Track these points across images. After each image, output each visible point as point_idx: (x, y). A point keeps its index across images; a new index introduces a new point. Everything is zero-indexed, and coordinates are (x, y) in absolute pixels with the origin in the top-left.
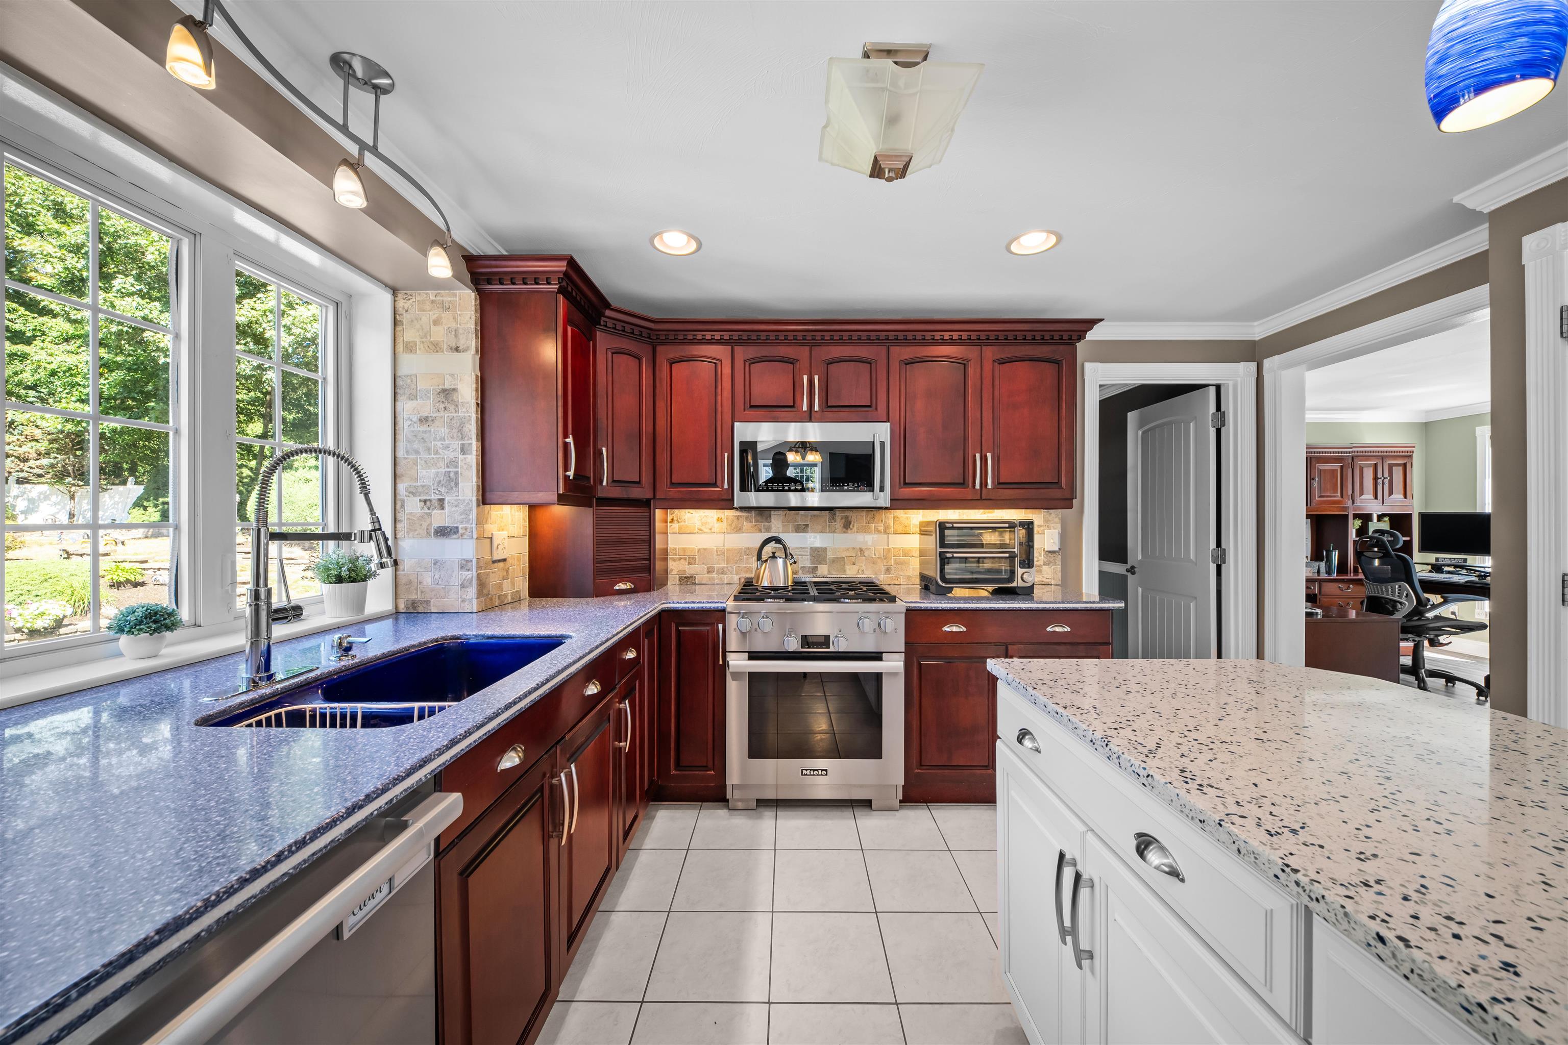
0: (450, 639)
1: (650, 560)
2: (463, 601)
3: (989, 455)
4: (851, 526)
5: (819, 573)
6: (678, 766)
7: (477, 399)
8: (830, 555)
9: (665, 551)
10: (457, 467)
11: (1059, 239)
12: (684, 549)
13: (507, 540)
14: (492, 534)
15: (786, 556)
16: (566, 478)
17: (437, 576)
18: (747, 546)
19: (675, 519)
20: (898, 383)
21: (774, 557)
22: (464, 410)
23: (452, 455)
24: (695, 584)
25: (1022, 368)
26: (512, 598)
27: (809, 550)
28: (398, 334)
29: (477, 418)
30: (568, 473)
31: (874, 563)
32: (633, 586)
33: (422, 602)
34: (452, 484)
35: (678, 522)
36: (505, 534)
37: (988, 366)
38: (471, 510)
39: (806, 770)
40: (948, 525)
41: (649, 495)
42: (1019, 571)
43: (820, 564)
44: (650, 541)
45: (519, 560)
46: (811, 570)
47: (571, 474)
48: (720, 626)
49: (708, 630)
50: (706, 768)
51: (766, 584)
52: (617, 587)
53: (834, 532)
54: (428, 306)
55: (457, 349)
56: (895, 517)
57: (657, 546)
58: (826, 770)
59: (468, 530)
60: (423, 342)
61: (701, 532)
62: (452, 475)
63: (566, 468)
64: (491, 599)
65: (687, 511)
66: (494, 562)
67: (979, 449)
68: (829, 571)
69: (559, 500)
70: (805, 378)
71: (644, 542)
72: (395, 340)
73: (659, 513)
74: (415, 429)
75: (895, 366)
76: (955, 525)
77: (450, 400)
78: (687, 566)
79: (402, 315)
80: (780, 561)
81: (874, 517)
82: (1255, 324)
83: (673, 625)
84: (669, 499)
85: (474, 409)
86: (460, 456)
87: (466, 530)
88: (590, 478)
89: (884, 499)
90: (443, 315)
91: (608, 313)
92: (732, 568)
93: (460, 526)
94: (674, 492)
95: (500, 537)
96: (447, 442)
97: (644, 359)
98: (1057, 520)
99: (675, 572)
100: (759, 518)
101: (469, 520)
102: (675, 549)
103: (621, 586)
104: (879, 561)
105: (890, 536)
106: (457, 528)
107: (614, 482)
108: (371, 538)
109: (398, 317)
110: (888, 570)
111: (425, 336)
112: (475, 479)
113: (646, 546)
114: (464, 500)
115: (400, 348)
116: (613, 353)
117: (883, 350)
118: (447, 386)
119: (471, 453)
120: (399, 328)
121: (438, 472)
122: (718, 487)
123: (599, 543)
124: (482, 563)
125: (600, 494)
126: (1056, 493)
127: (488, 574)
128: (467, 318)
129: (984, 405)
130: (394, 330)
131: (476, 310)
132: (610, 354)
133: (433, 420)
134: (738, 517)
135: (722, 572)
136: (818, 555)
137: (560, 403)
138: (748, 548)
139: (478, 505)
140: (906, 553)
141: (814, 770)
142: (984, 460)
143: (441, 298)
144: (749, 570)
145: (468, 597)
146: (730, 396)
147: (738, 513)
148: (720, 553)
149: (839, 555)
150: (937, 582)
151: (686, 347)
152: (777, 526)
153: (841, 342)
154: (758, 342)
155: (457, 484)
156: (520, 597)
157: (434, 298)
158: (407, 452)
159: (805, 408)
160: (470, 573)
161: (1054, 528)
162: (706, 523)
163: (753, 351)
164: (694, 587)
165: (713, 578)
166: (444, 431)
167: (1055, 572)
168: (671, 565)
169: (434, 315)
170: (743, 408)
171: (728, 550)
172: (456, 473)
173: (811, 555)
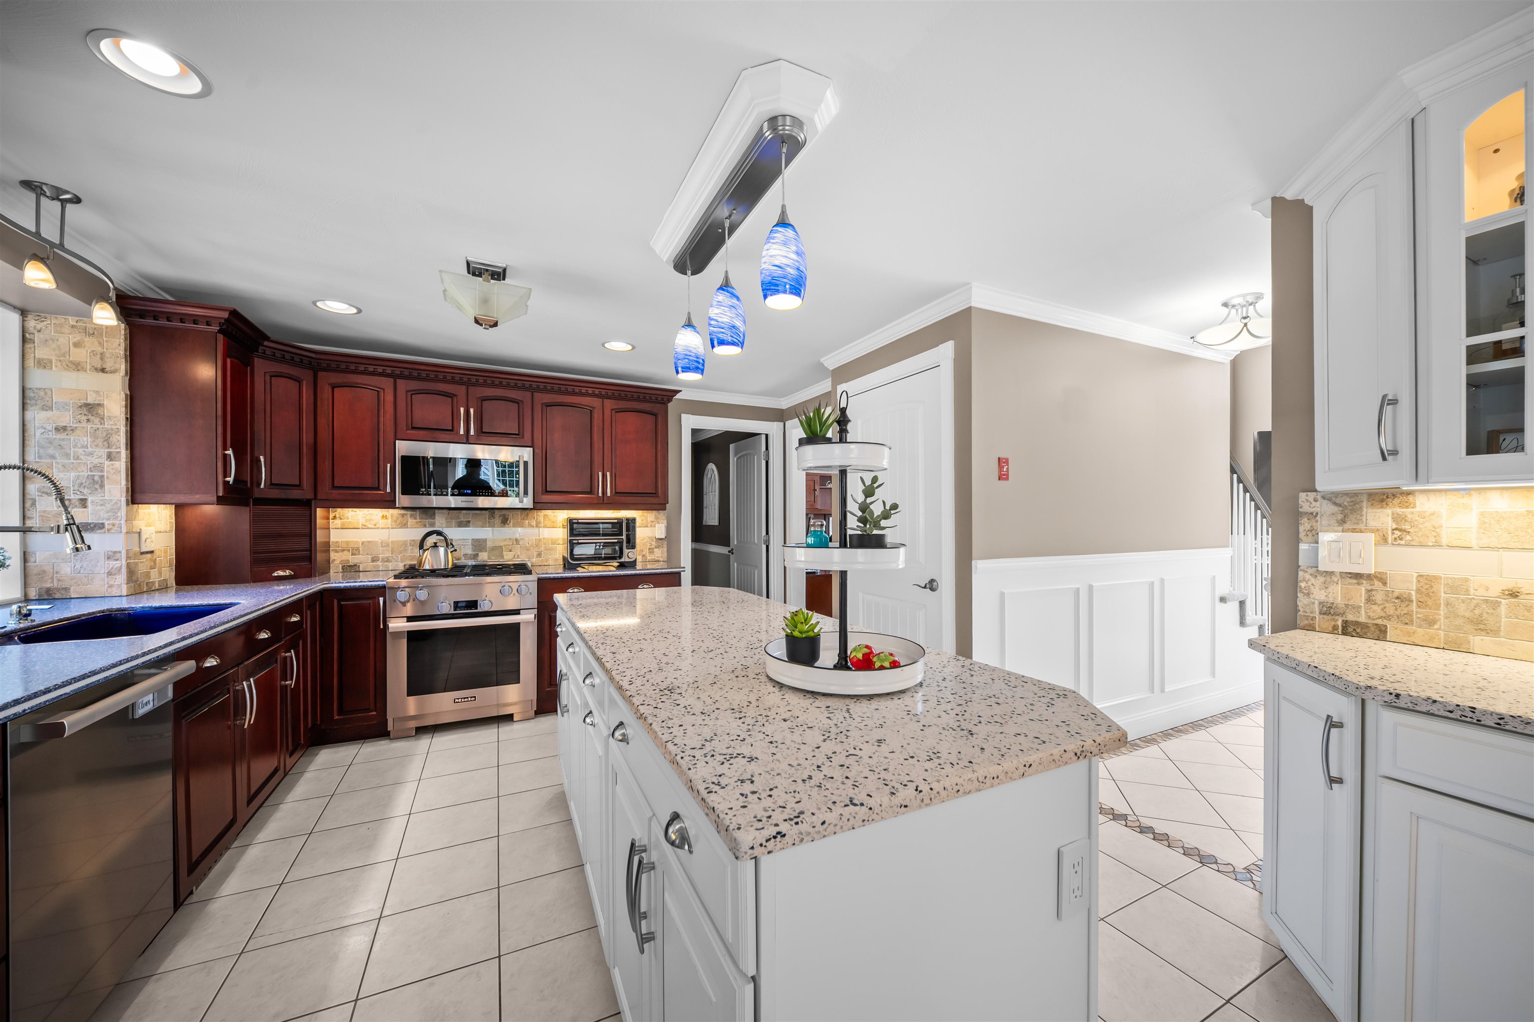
0: (116, 611)
1: (310, 551)
2: (111, 586)
3: (608, 474)
4: (508, 522)
5: (480, 558)
6: (341, 711)
7: (126, 414)
8: (489, 544)
9: (327, 544)
10: (102, 471)
11: (634, 348)
12: (347, 542)
13: (153, 536)
14: (140, 529)
15: (447, 546)
16: (226, 483)
17: (78, 566)
18: (412, 539)
19: (337, 516)
20: (540, 419)
21: (435, 546)
22: (112, 423)
23: (96, 461)
24: (359, 571)
25: (631, 418)
26: (159, 585)
27: (470, 541)
28: (27, 350)
29: (127, 431)
30: (227, 479)
31: (528, 550)
32: (293, 573)
33: (58, 590)
34: (97, 486)
35: (341, 519)
36: (152, 529)
37: (607, 413)
38: (119, 509)
39: (458, 699)
40: (574, 521)
41: (309, 495)
42: (626, 551)
43: (481, 551)
44: (311, 535)
45: (166, 552)
46: (472, 557)
47: (231, 479)
48: (381, 599)
49: (370, 603)
50: (369, 710)
51: (427, 567)
52: (275, 574)
53: (493, 526)
54: (67, 329)
55: (103, 370)
56: (544, 515)
57: (318, 540)
58: (475, 697)
59: (117, 526)
60: (60, 361)
61: (365, 527)
62: (96, 478)
63: (226, 474)
64: (140, 585)
65: (350, 509)
66: (142, 553)
67: (602, 469)
68: (488, 556)
69: (217, 501)
70: (462, 410)
71: (304, 535)
72: (23, 356)
73: (320, 512)
74: (51, 436)
75: (538, 408)
76: (579, 521)
77: (94, 413)
78: (350, 557)
79: (33, 334)
80: (442, 550)
81: (527, 515)
82: (782, 399)
83: (335, 601)
84: (331, 500)
85: (124, 423)
86: (106, 462)
87: (114, 525)
88: (247, 482)
89: (528, 502)
90: (86, 339)
91: (266, 343)
92: (397, 557)
93: (106, 523)
94: (335, 493)
95: (148, 532)
96: (90, 449)
97: (304, 382)
98: (664, 517)
99: (337, 562)
100: (424, 516)
101: (117, 517)
102: (337, 542)
103: (281, 573)
104: (532, 548)
105: (541, 529)
106: (103, 524)
107: (271, 484)
108: (66, 530)
109: (27, 335)
110: (539, 555)
111: (64, 355)
112: (124, 482)
113: (307, 539)
114: (111, 500)
115: (30, 363)
116: (271, 376)
117: (528, 394)
118: (90, 400)
119: (120, 460)
120: (27, 346)
121: (80, 476)
122: (381, 491)
123: (256, 537)
124: (131, 554)
125: (257, 494)
126: (655, 500)
127: (137, 564)
128: (116, 344)
129: (605, 439)
130: (23, 346)
131: (126, 339)
132: (268, 378)
133: (72, 430)
134: (403, 515)
135: (388, 560)
136: (479, 545)
137: (220, 422)
138: (413, 540)
139: (127, 504)
140: (554, 542)
141: (464, 698)
142: (604, 476)
143: (84, 325)
144: (412, 558)
145: (116, 583)
146: (392, 418)
147: (403, 512)
148: (385, 545)
149: (497, 544)
150: (568, 561)
151: (348, 375)
152: (440, 522)
153: (493, 385)
154: (418, 378)
155: (102, 486)
156: (167, 585)
157: (75, 324)
158: (39, 457)
159: (462, 432)
160: (118, 562)
161: (662, 523)
162: (370, 520)
163: (414, 385)
164: (357, 574)
165: (378, 566)
166: (87, 440)
167: (662, 553)
168: (333, 555)
169: (77, 338)
170: (405, 428)
171: (392, 542)
172: (102, 477)
173: (472, 545)
